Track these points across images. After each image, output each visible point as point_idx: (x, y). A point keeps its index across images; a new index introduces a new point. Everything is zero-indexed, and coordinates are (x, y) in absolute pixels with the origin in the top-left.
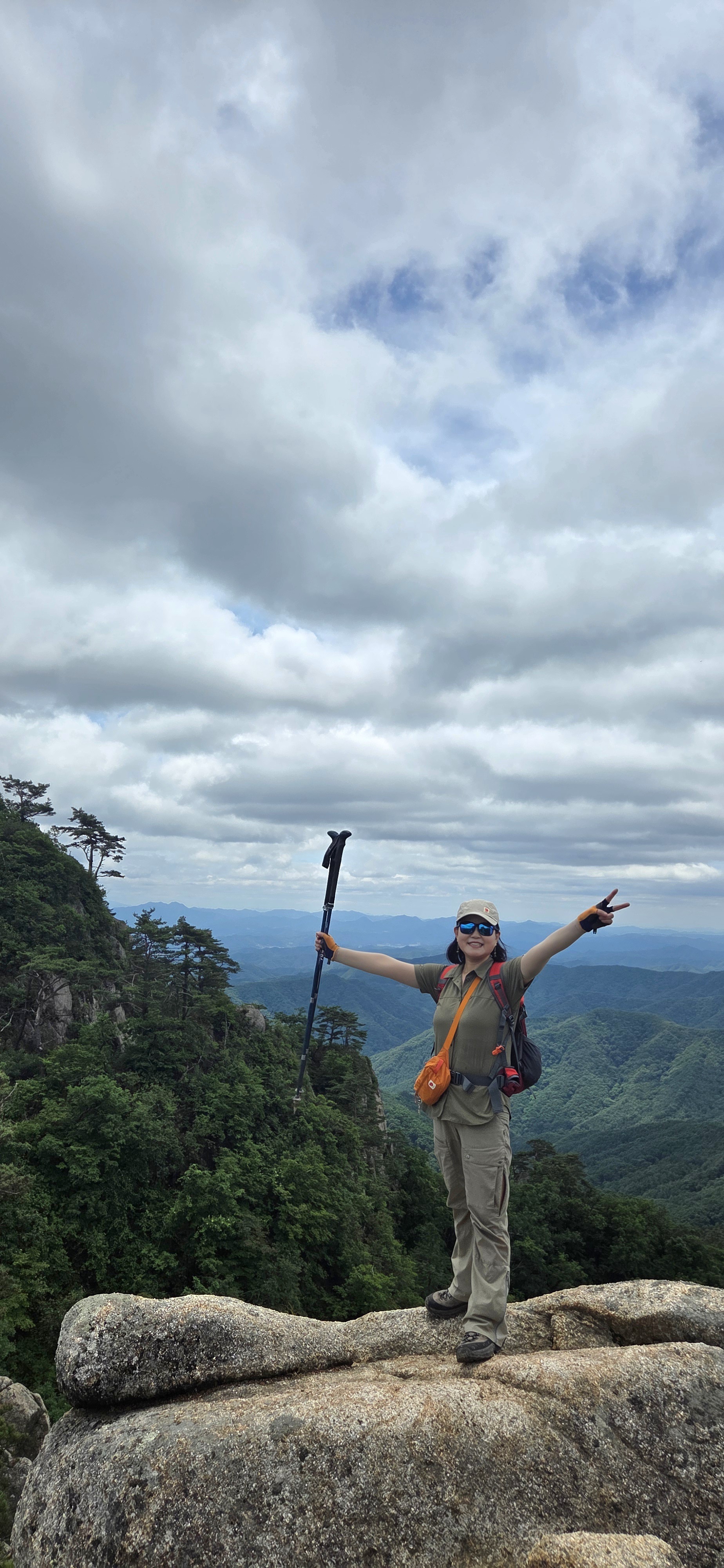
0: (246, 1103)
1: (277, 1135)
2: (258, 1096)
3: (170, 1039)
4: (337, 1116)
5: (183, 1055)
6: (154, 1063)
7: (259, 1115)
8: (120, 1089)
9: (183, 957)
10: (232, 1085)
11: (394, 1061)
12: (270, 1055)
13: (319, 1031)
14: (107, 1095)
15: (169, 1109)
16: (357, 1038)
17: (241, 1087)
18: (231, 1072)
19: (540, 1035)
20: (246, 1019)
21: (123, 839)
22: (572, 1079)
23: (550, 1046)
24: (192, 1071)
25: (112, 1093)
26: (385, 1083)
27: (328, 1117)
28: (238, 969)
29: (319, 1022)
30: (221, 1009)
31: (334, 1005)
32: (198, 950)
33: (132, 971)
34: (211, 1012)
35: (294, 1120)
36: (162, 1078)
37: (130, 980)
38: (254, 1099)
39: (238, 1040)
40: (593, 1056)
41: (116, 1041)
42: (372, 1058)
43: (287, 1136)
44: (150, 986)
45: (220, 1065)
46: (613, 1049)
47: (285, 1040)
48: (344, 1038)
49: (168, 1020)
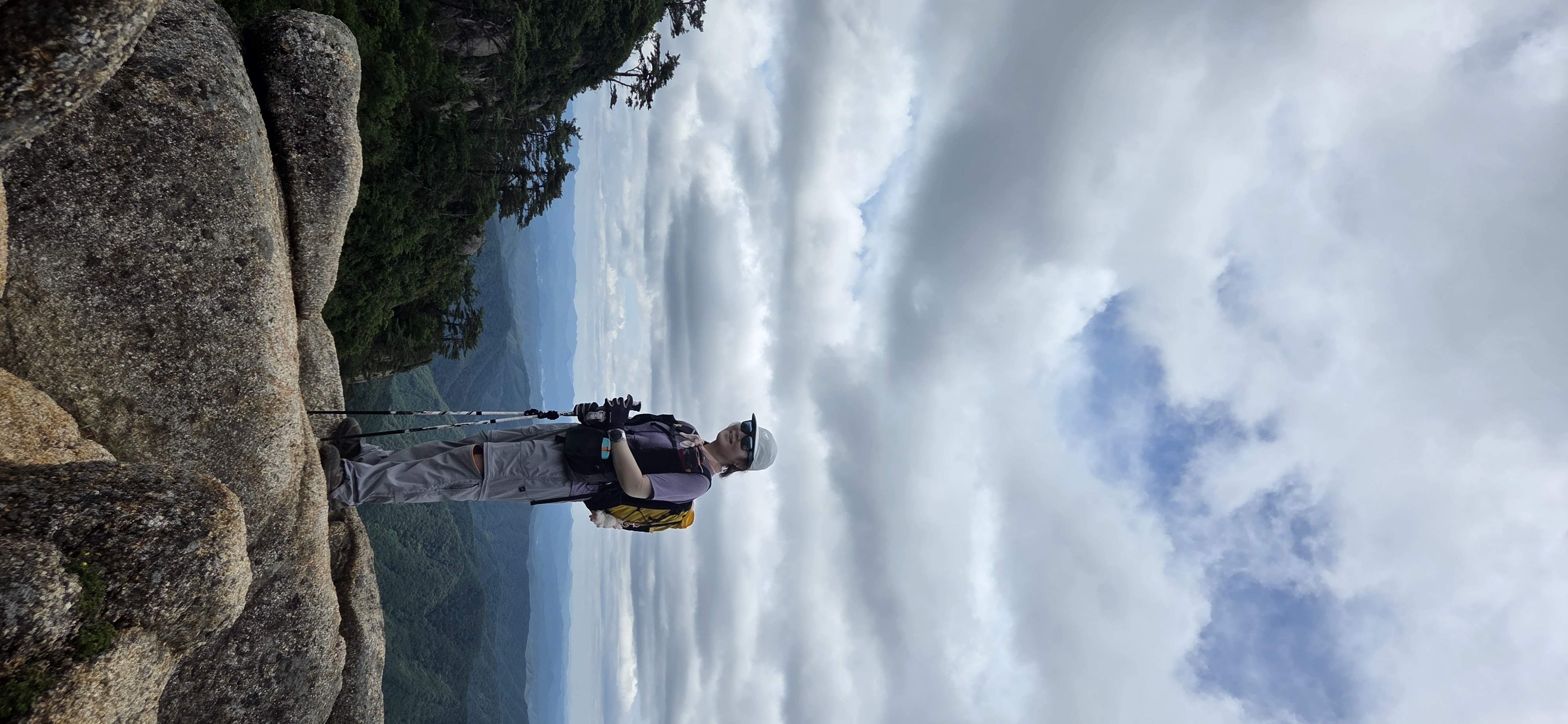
0: (383, 237)
1: (351, 269)
2: (391, 250)
3: (447, 157)
4: (372, 331)
5: (432, 170)
6: (421, 141)
7: (371, 251)
8: (394, 106)
9: (533, 169)
10: (401, 222)
11: (423, 389)
12: (434, 260)
13: (456, 311)
14: (386, 92)
15: (375, 158)
16: (450, 350)
17: (400, 231)
18: (415, 221)
19: (456, 536)
20: (471, 236)
21: (649, 107)
22: (411, 570)
23: (445, 547)
24: (414, 180)
25: (389, 98)
26: (399, 380)
27: (372, 321)
28: (522, 226)
29: (466, 310)
30: (480, 210)
31: (485, 326)
32: (541, 184)
33: (517, 117)
34: (478, 199)
35: (367, 286)
36: (406, 149)
37: (507, 116)
38: (387, 245)
39: (449, 227)
40: (435, 591)
41: (442, 102)
42: (426, 367)
43: (350, 280)
44: (502, 136)
45: (422, 209)
46: (444, 612)
47: (449, 275)
48: (450, 337)
49: (467, 155)
